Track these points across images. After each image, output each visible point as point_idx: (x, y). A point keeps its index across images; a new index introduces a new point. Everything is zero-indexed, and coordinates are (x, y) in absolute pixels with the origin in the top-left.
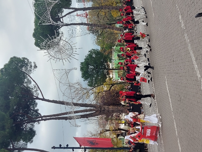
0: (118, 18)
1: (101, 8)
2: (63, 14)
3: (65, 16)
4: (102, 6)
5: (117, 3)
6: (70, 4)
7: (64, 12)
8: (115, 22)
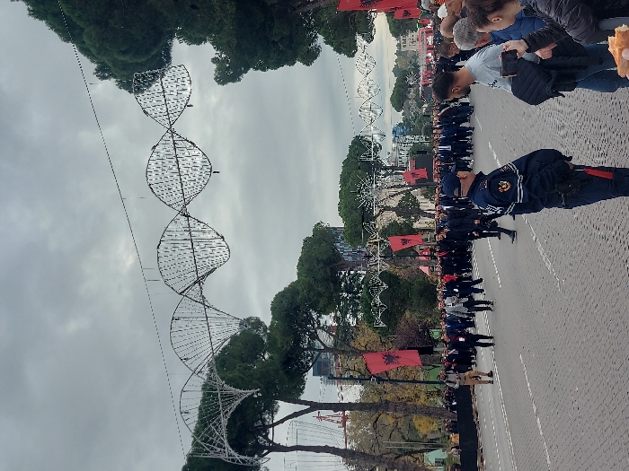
0: (430, 437)
1: (383, 406)
2: (277, 418)
3: (282, 421)
4: (387, 402)
5: (429, 394)
6: (301, 391)
7: (279, 412)
8: (423, 448)
